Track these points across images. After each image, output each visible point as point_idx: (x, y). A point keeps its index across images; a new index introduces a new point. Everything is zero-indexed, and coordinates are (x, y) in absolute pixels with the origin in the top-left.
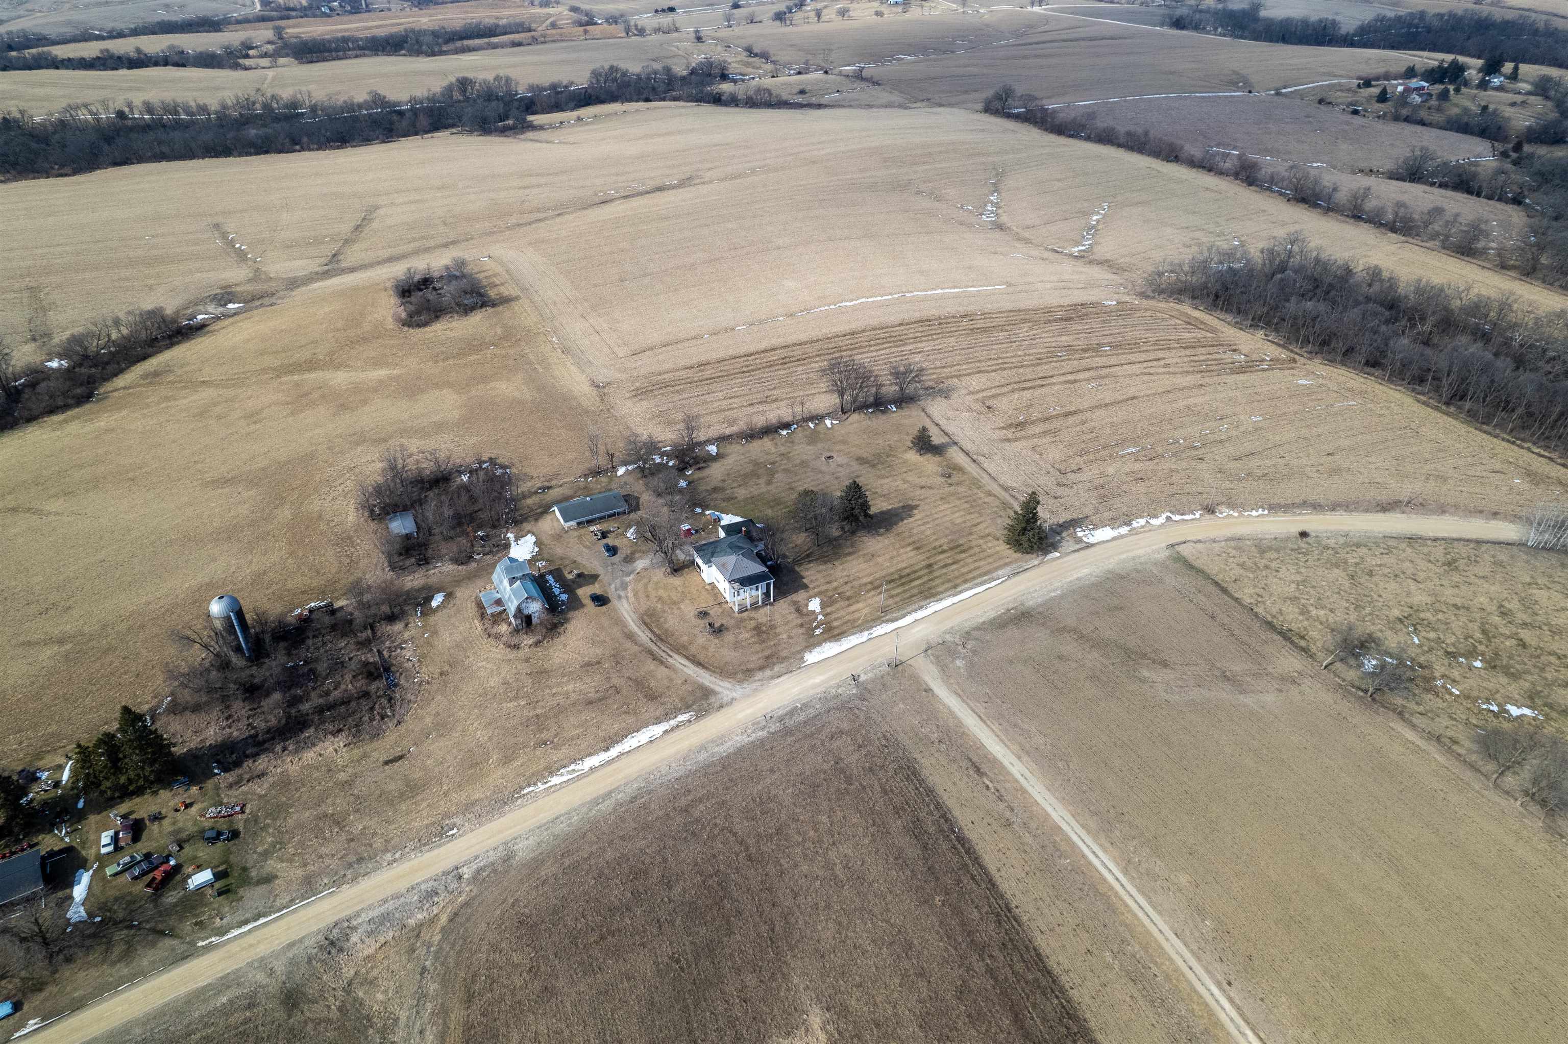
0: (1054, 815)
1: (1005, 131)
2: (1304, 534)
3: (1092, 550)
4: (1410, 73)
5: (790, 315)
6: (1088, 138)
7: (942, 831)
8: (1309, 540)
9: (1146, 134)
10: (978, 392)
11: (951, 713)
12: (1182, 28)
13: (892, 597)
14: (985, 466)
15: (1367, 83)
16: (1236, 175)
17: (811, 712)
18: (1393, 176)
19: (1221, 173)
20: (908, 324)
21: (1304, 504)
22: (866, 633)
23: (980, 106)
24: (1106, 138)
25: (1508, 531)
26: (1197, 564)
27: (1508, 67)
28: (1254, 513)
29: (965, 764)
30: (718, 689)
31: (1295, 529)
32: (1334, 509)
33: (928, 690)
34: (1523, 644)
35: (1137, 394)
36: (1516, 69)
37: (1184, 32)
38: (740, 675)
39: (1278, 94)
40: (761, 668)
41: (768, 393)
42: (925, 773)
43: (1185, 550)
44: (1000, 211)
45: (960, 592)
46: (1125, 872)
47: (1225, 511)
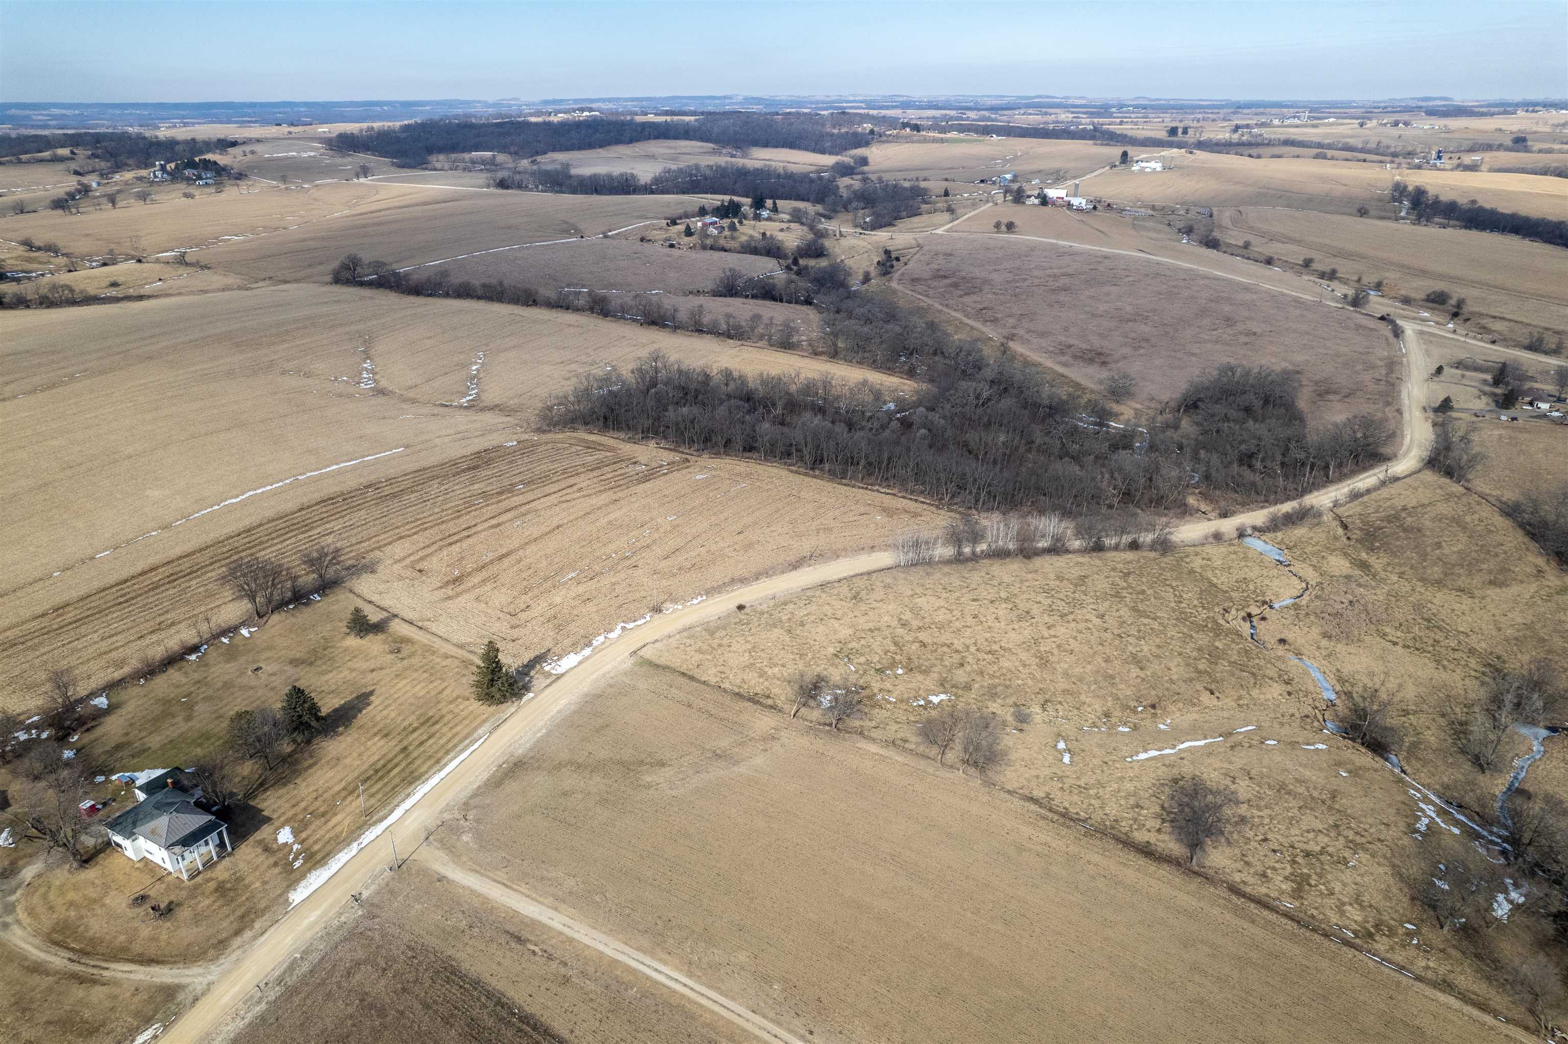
0: (608, 951)
1: (362, 298)
2: (741, 607)
3: (563, 680)
4: (702, 212)
5: (166, 527)
6: (447, 295)
7: (501, 1019)
8: (746, 610)
9: (501, 284)
10: (404, 558)
11: (472, 892)
12: (507, 187)
13: (373, 795)
14: (434, 630)
15: (674, 223)
16: (592, 310)
17: (315, 957)
18: (716, 294)
19: (577, 310)
20: (309, 507)
21: (733, 581)
22: (355, 844)
23: (329, 278)
24: (464, 292)
25: (885, 559)
26: (662, 661)
27: (769, 203)
28: (695, 601)
29: (503, 939)
30: (184, 981)
31: (733, 605)
32: (757, 579)
33: (441, 879)
34: (924, 645)
35: (561, 522)
36: (775, 204)
37: (510, 191)
38: (211, 953)
39: (606, 237)
40: (237, 933)
41: (162, 619)
42: (465, 966)
43: (647, 653)
44: (377, 377)
45: (446, 765)
46: (690, 975)
47: (669, 607)
